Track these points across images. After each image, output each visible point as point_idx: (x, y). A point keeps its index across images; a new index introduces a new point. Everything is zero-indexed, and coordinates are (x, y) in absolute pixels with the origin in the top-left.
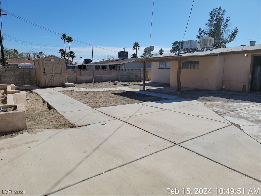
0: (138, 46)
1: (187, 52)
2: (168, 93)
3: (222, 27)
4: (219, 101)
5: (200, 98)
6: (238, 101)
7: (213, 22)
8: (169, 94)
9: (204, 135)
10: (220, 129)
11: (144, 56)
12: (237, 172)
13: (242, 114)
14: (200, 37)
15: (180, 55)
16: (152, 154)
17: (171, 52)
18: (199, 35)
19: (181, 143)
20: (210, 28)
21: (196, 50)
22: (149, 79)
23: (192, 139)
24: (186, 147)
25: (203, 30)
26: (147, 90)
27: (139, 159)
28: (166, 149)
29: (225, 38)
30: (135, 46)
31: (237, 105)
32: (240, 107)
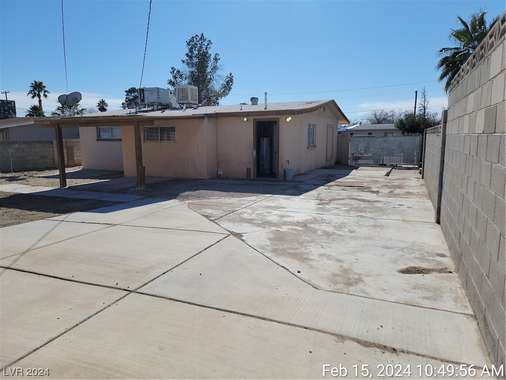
0: (42, 89)
1: (153, 110)
2: (120, 191)
3: (209, 70)
4: (213, 198)
5: (182, 194)
6: (240, 194)
7: (194, 58)
8: (122, 191)
9: (185, 261)
10: (212, 246)
11: (59, 112)
12: (235, 312)
13: (245, 216)
14: (174, 82)
15: (139, 114)
16: (75, 326)
17: (124, 107)
18: (173, 80)
19: (141, 287)
20: (191, 69)
21: (170, 107)
22: (76, 162)
23: (164, 273)
24: (150, 293)
25: (178, 71)
26: (71, 188)
27: (41, 347)
28: (109, 306)
29: (216, 89)
30: (35, 89)
31: (239, 201)
32: (243, 204)
